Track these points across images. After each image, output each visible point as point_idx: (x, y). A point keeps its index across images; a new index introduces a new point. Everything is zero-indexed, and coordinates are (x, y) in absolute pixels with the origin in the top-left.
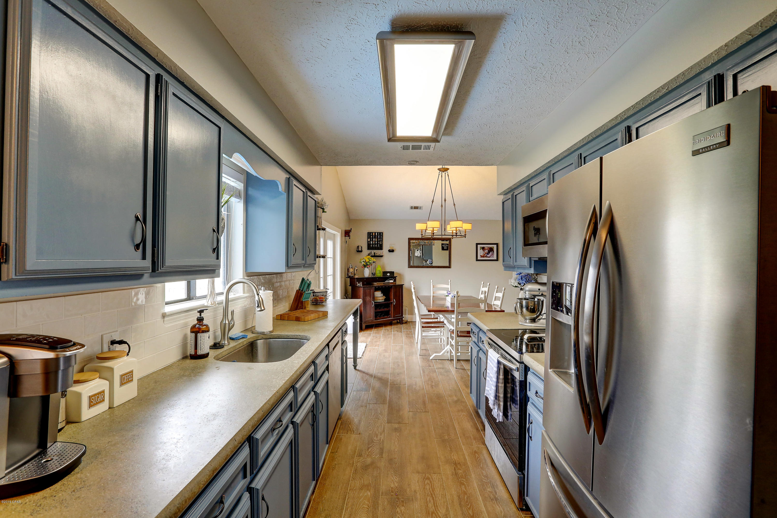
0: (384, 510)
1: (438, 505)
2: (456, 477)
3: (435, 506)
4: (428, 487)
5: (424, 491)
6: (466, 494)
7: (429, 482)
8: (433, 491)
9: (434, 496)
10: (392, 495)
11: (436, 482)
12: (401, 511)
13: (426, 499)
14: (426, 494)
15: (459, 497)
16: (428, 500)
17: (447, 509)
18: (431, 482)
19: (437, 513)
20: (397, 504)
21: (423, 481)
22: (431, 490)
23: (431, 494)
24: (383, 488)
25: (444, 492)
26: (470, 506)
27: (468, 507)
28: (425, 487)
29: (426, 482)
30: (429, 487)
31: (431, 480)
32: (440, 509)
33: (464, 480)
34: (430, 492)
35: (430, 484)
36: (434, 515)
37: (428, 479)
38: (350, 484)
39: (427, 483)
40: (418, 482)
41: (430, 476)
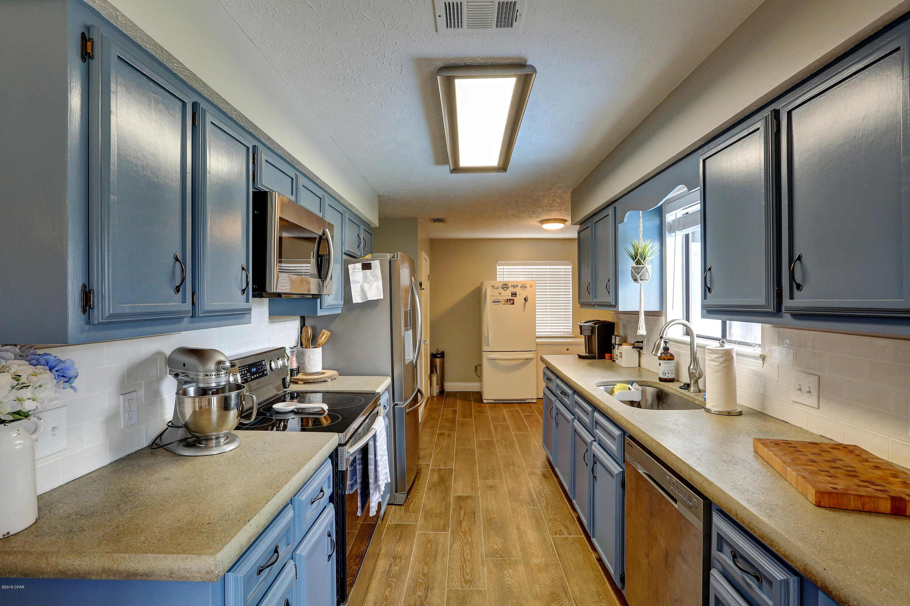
0: (514, 546)
1: (459, 570)
2: (429, 584)
3: (463, 550)
4: (468, 570)
5: (473, 565)
6: (425, 563)
7: (466, 576)
8: (463, 566)
9: (463, 560)
10: (509, 560)
11: (457, 576)
12: (497, 545)
13: (471, 556)
14: (471, 562)
15: (435, 560)
16: (469, 556)
17: (451, 547)
18: (464, 577)
19: (462, 544)
20: (502, 551)
21: (473, 578)
22: (465, 567)
23: (465, 562)
24: (521, 568)
25: (449, 565)
26: (427, 550)
27: (429, 550)
28: (472, 569)
29: (470, 575)
30: (466, 569)
31: (462, 579)
32: (459, 547)
33: (420, 580)
34: (466, 564)
35: (465, 574)
36: (466, 542)
37: (466, 582)
38: (563, 572)
39: (468, 575)
40: (480, 577)
41: (464, 585)
